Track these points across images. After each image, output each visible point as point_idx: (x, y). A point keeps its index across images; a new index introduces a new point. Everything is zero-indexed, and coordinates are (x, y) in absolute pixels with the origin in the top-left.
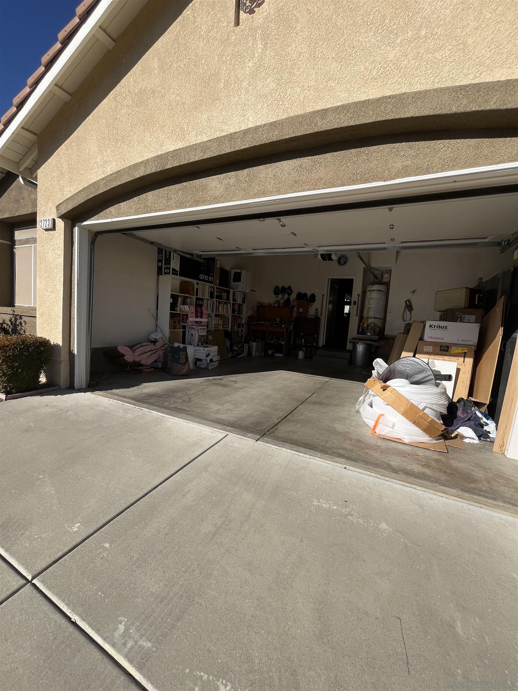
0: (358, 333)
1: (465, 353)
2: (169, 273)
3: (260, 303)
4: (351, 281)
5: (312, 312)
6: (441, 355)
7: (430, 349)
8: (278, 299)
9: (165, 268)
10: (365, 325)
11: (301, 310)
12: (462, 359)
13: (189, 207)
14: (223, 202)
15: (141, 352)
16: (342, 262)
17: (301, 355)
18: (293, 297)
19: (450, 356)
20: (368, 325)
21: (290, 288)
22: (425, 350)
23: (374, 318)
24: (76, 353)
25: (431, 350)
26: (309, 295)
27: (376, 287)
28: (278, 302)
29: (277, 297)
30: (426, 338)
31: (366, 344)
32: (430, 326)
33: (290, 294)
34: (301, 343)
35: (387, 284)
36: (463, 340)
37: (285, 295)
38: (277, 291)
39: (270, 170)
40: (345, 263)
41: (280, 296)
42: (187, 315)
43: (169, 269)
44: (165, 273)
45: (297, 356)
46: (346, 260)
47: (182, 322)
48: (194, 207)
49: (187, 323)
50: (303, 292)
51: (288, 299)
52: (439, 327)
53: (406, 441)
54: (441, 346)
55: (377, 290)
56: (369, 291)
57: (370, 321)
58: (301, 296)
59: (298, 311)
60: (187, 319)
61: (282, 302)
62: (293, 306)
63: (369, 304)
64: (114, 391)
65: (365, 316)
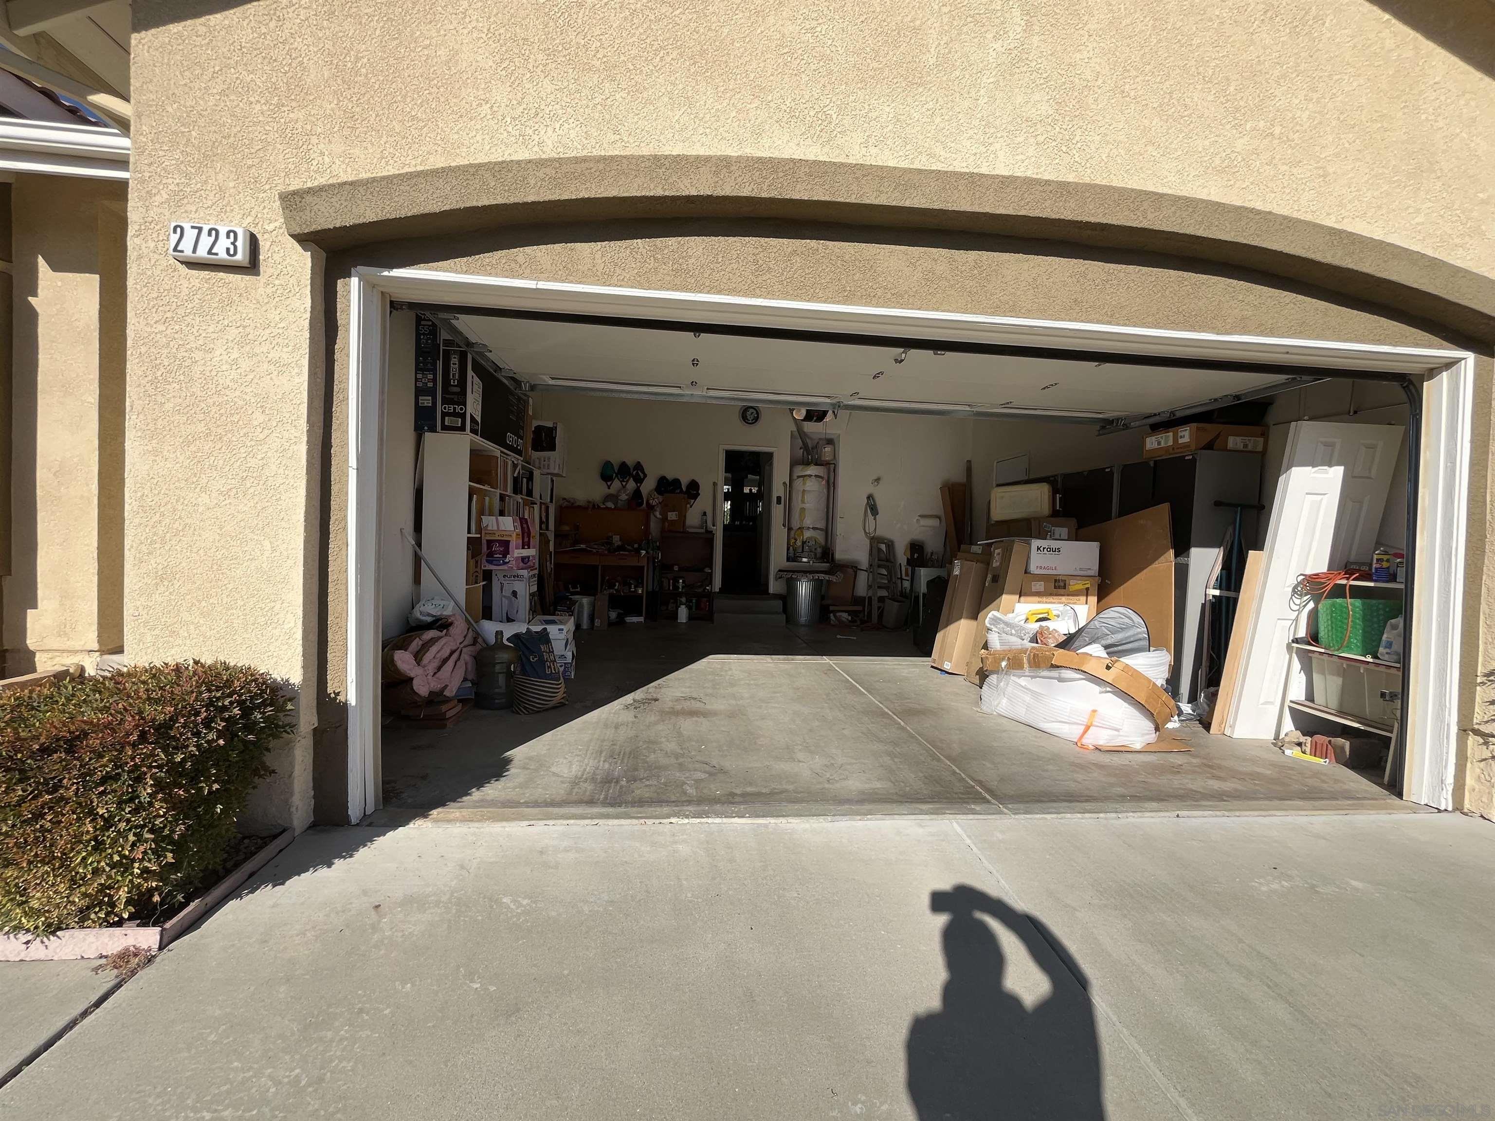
0: (788, 560)
1: (1087, 589)
2: (462, 428)
3: (569, 502)
4: (770, 456)
5: (693, 518)
6: (1056, 595)
7: (1039, 586)
8: (612, 491)
9: (444, 415)
10: (799, 543)
11: (672, 516)
12: (1083, 598)
15: (436, 664)
16: (750, 418)
17: (683, 614)
18: (648, 486)
19: (1068, 595)
20: (804, 543)
21: (639, 466)
22: (1033, 590)
23: (814, 528)
25: (1042, 589)
26: (684, 482)
27: (812, 470)
28: (608, 498)
29: (609, 488)
30: (1033, 569)
32: (1038, 549)
33: (639, 480)
34: (676, 588)
35: (832, 465)
36: (1081, 569)
37: (627, 482)
38: (607, 474)
40: (756, 419)
41: (616, 484)
43: (463, 416)
44: (445, 428)
45: (675, 616)
46: (757, 413)
47: (488, 561)
50: (670, 476)
51: (637, 493)
52: (1050, 550)
54: (1056, 580)
55: (816, 476)
56: (799, 477)
58: (666, 486)
59: (665, 519)
60: (506, 552)
61: (624, 497)
62: (651, 508)
63: (803, 502)
65: (795, 524)
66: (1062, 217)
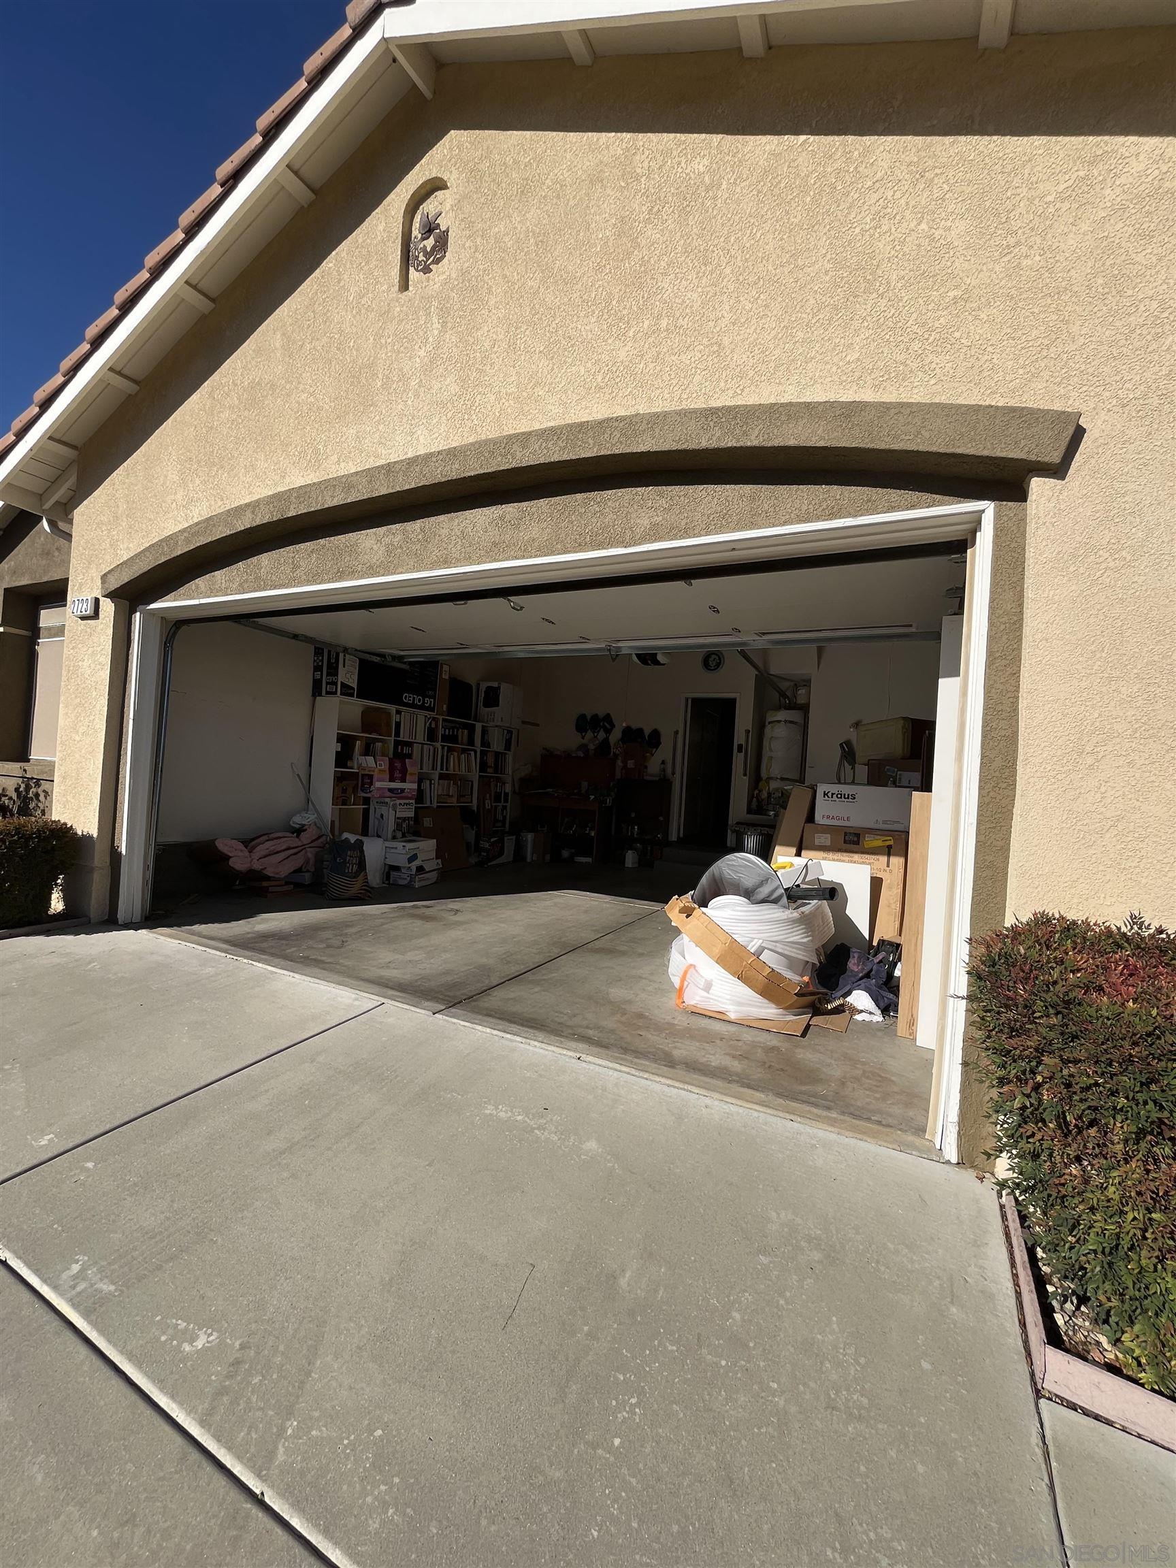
0: (749, 811)
1: (889, 847)
2: (335, 693)
3: (548, 751)
4: (732, 702)
5: (653, 766)
6: (846, 851)
7: (825, 839)
8: (584, 741)
9: (327, 683)
10: (764, 795)
11: (631, 764)
12: (884, 859)
13: (329, 582)
14: (383, 575)
15: (264, 853)
16: (712, 664)
17: (630, 859)
18: (616, 735)
19: (863, 853)
20: (769, 794)
21: (608, 718)
22: (817, 842)
23: (782, 779)
24: (124, 852)
25: (828, 843)
26: (647, 732)
27: (782, 715)
28: (583, 747)
29: (583, 738)
30: (818, 818)
31: (761, 834)
32: (825, 794)
33: (608, 731)
34: (632, 834)
35: (805, 709)
36: (885, 822)
37: (599, 731)
38: (585, 724)
39: (456, 523)
40: (718, 665)
41: (589, 735)
42: (371, 777)
43: (335, 684)
44: (328, 693)
45: (623, 862)
46: (720, 659)
47: (362, 791)
48: (336, 581)
49: (370, 792)
50: (634, 726)
51: (606, 741)
52: (841, 796)
53: (732, 1016)
54: (846, 834)
55: (786, 721)
56: (769, 723)
57: (774, 785)
58: (632, 735)
59: (625, 767)
60: (371, 784)
61: (592, 747)
62: (616, 756)
63: (771, 750)
64: (197, 928)
65: (764, 774)
66: (450, 478)
